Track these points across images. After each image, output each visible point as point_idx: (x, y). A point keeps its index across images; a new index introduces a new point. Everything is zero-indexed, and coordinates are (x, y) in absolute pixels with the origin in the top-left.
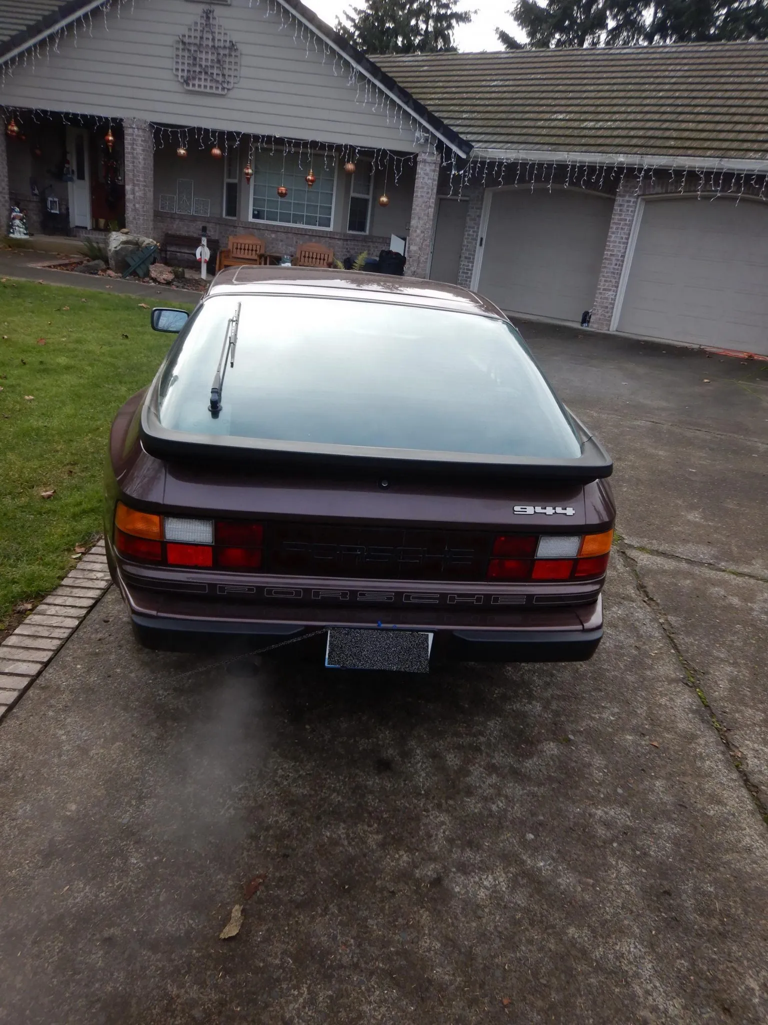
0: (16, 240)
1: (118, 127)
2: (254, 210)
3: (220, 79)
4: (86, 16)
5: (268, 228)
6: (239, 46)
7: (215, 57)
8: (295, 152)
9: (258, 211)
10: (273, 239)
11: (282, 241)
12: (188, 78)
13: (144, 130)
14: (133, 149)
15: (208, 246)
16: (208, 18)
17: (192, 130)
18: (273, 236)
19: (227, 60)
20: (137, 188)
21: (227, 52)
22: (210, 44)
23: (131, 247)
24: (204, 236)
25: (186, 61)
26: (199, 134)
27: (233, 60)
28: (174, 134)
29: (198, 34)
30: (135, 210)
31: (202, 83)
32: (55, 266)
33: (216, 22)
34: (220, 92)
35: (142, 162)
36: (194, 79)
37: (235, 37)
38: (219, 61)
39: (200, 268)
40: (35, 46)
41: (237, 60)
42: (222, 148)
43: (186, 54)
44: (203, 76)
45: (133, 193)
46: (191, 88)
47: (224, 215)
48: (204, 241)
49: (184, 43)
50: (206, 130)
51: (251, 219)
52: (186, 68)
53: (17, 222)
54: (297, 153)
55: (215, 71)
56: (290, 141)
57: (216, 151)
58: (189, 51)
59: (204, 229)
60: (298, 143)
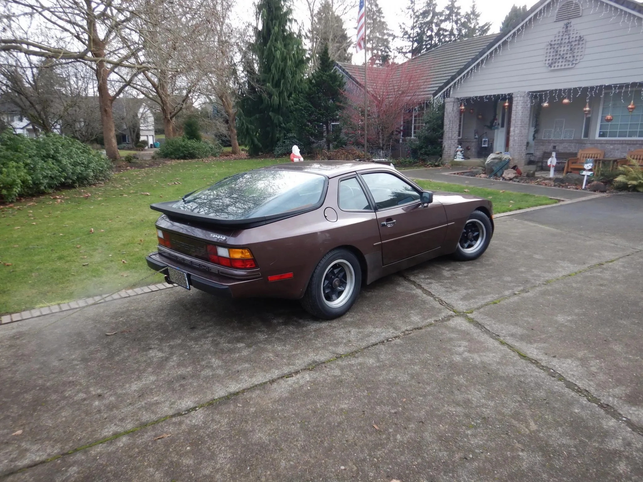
0: (457, 162)
1: (510, 98)
2: (600, 132)
3: (571, 59)
4: (499, 46)
5: (607, 142)
6: (585, 38)
7: (569, 48)
8: (619, 92)
9: (603, 132)
10: (612, 149)
11: (618, 150)
12: (552, 63)
13: (524, 97)
14: (517, 108)
15: (556, 157)
16: (567, 27)
17: (551, 92)
18: (612, 147)
19: (577, 47)
20: (516, 129)
21: (577, 43)
22: (567, 41)
23: (497, 161)
24: (554, 151)
25: (551, 54)
26: (556, 93)
27: (580, 46)
28: (541, 96)
29: (560, 38)
30: (514, 140)
31: (560, 64)
32: (458, 173)
33: (572, 28)
34: (570, 66)
35: (521, 114)
36: (555, 62)
37: (582, 33)
38: (571, 49)
39: (549, 170)
40: (474, 67)
41: (583, 46)
42: (569, 98)
43: (552, 50)
44: (561, 60)
45: (514, 132)
46: (553, 68)
47: (582, 138)
48: (554, 154)
49: (551, 45)
50: (560, 90)
51: (597, 137)
52: (551, 58)
53: (459, 153)
54: (620, 92)
55: (568, 56)
56: (615, 86)
57: (566, 101)
58: (554, 48)
59: (554, 147)
60: (621, 86)
